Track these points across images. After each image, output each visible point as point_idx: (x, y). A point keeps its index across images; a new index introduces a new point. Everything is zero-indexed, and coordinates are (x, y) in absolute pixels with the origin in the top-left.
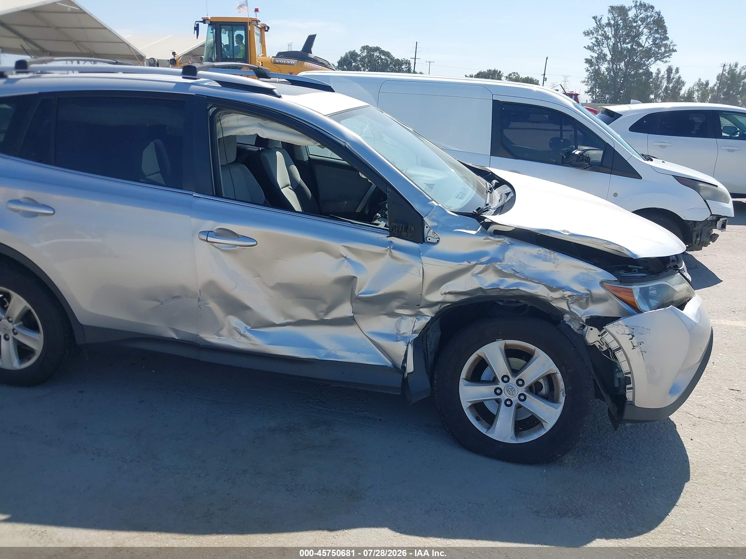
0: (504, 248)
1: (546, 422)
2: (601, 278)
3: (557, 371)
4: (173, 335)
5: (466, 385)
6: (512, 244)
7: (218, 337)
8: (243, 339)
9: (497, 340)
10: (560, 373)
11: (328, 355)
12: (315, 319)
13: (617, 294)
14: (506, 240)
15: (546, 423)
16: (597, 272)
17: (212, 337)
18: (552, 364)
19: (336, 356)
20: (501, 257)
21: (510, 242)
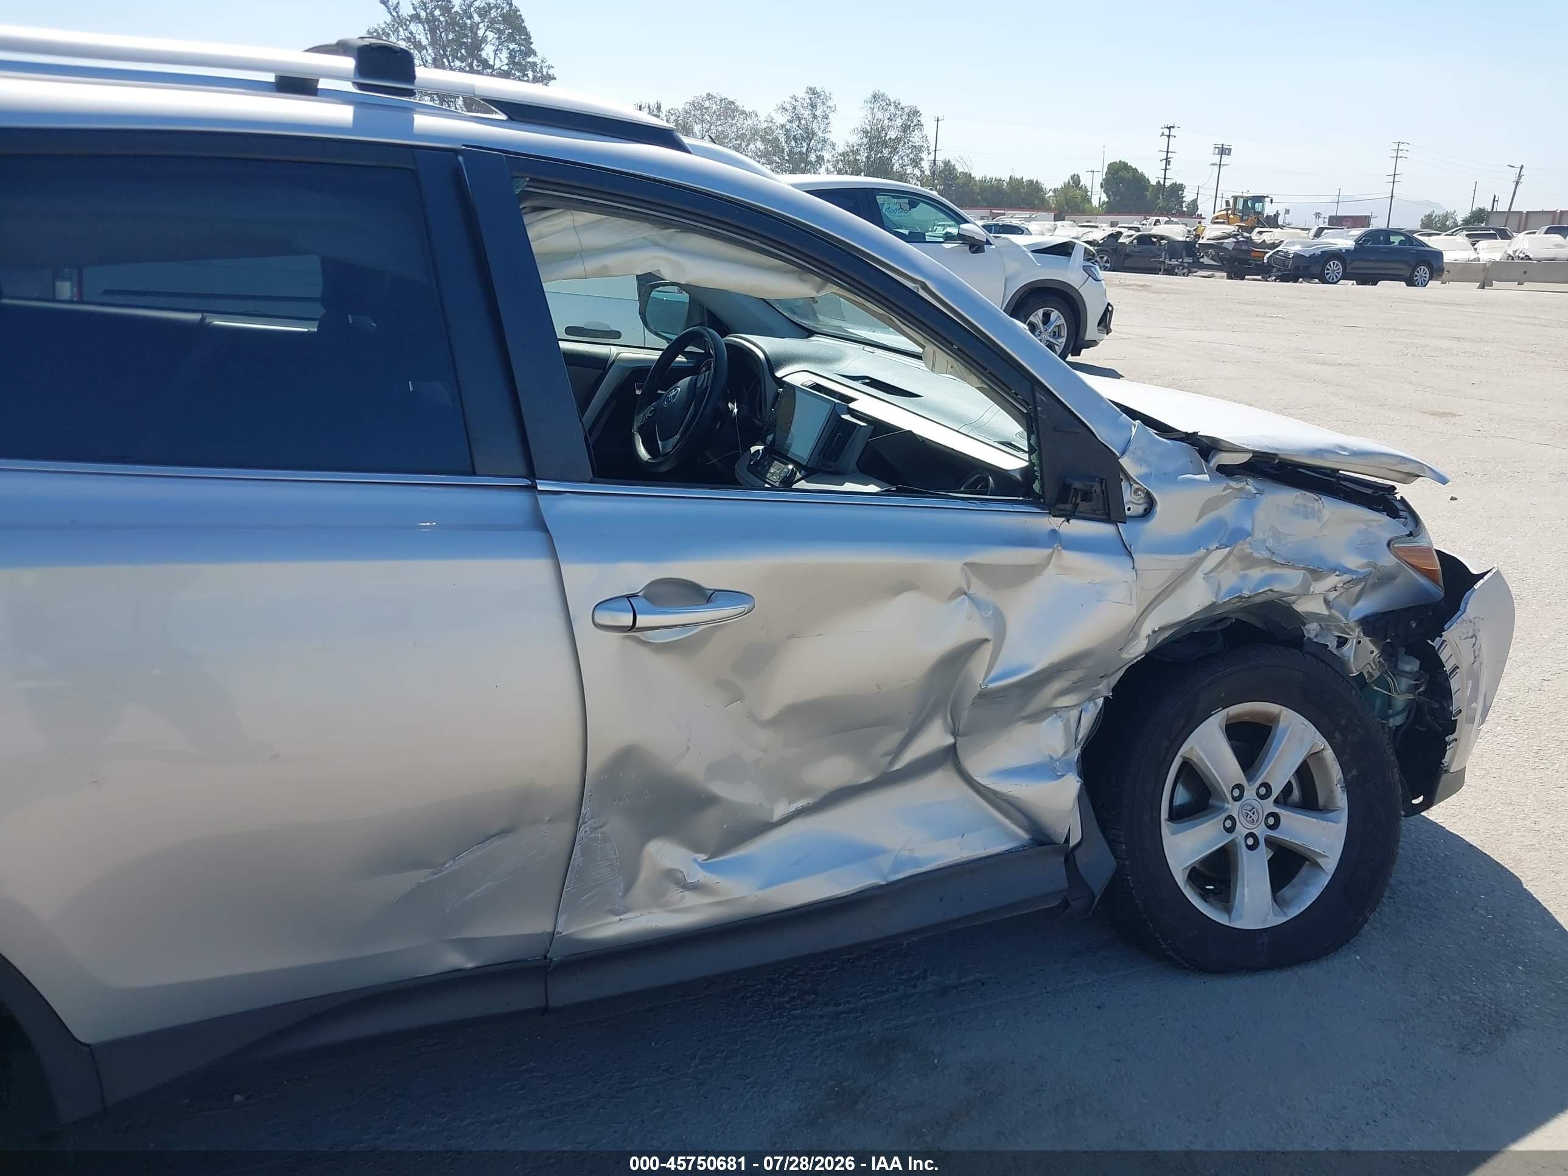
0: (1250, 503)
1: (1327, 856)
2: (1387, 536)
3: (1324, 746)
4: (457, 960)
5: (1174, 833)
6: (1260, 492)
7: (618, 918)
8: (692, 899)
9: (1213, 712)
10: (1330, 747)
11: (897, 866)
12: (868, 779)
13: (1410, 560)
14: (1250, 485)
15: (1326, 859)
16: (1380, 523)
17: (603, 922)
18: (1315, 733)
19: (917, 862)
20: (1248, 526)
21: (1258, 487)
